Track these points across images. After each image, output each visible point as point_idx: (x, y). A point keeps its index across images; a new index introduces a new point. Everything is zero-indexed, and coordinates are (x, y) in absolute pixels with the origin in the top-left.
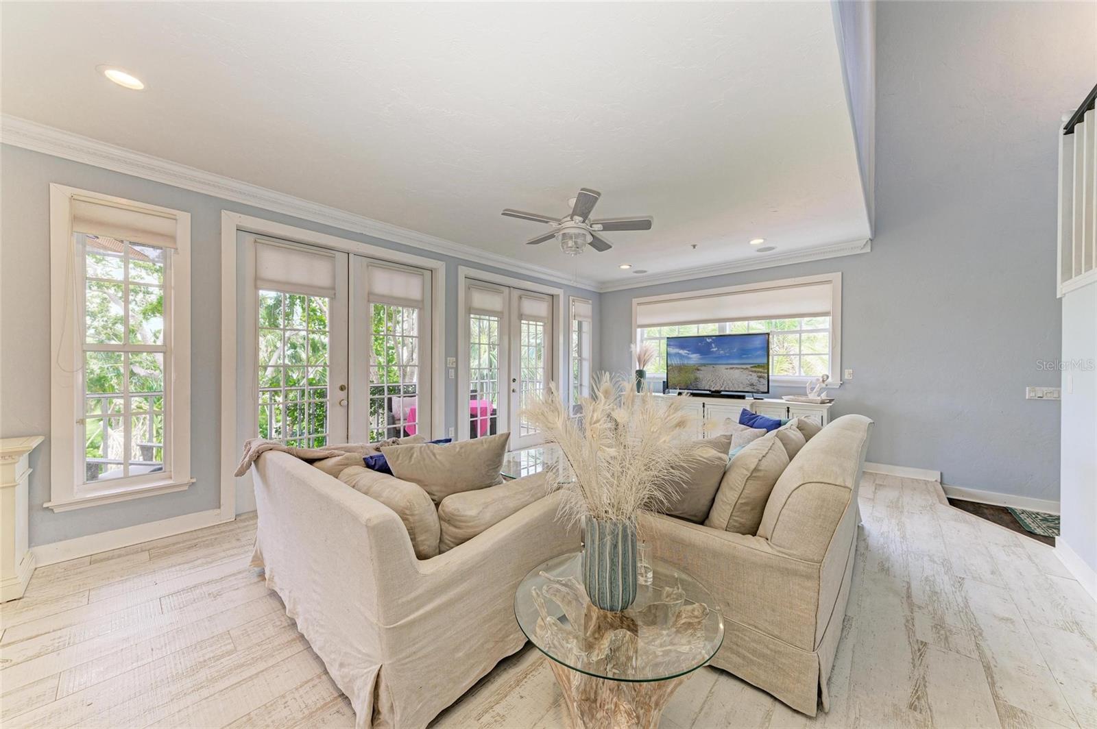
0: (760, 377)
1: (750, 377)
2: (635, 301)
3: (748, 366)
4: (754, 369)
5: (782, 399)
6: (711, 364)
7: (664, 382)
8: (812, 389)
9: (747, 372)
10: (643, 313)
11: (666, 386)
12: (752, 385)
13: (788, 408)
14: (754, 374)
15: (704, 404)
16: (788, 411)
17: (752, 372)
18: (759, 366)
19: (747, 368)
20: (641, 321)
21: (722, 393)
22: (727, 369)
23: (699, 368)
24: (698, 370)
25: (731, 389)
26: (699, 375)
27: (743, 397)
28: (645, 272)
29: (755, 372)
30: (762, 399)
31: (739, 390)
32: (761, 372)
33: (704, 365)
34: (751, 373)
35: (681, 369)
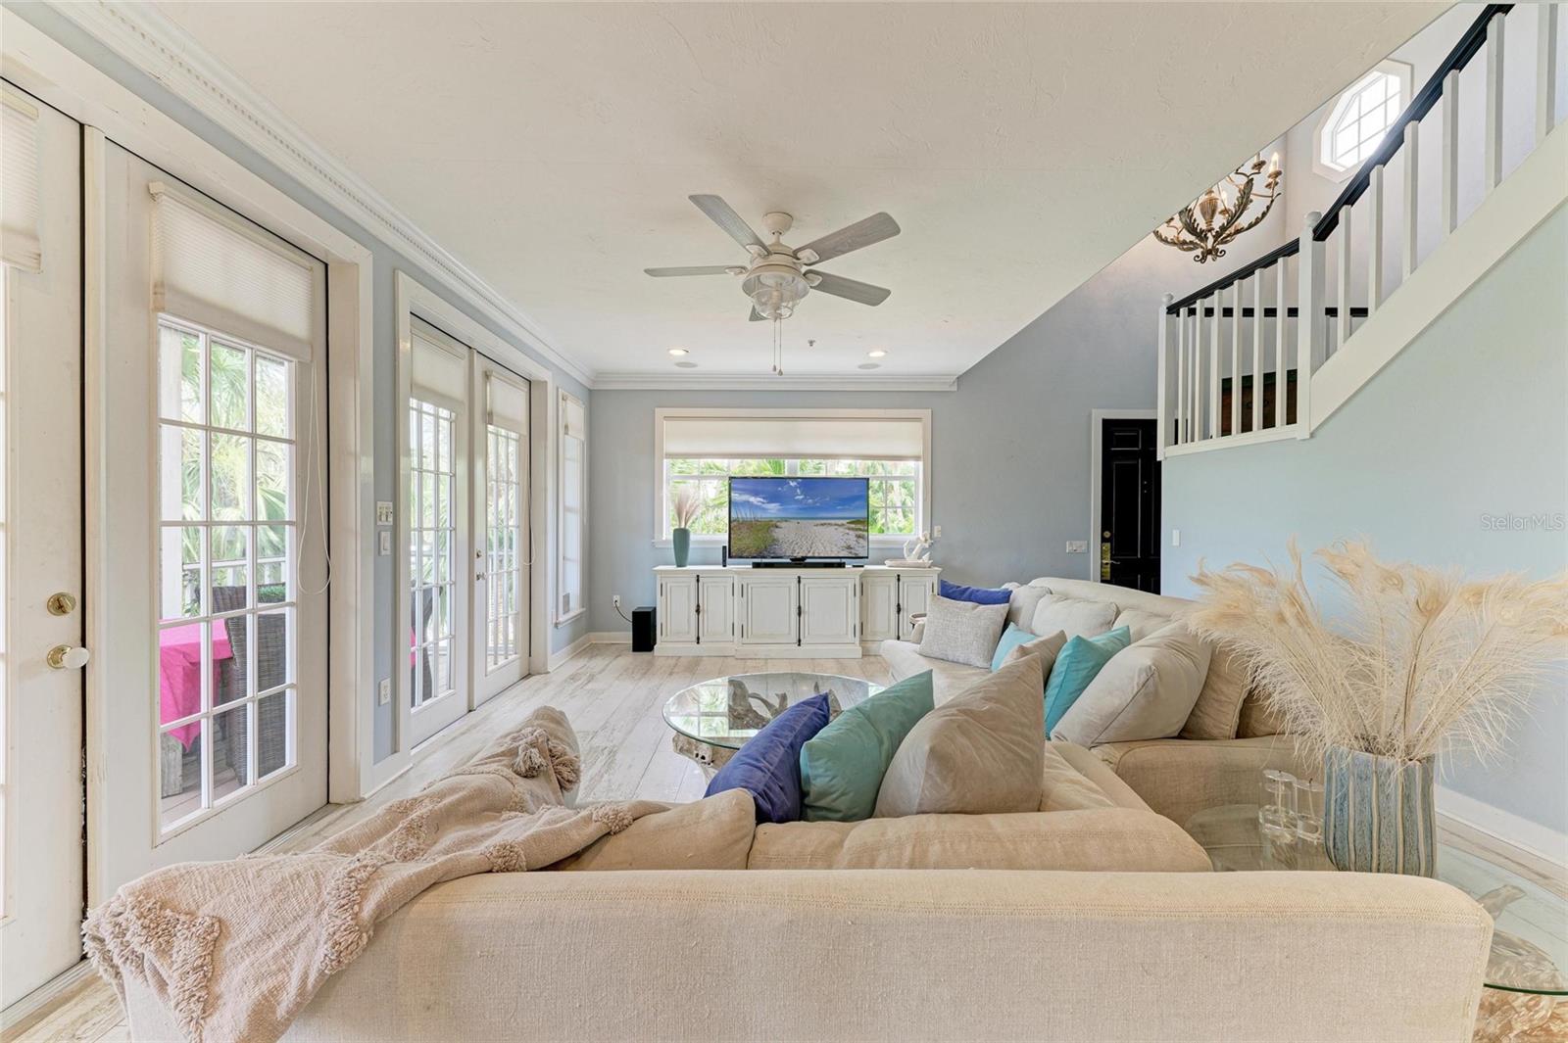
0: (859, 537)
1: (846, 537)
2: (660, 412)
3: (844, 522)
4: (853, 526)
5: (884, 564)
6: (794, 518)
7: (724, 548)
8: (912, 550)
9: (841, 529)
10: (675, 435)
11: (728, 554)
12: (849, 547)
13: (899, 576)
14: (851, 532)
15: (799, 578)
16: (899, 580)
17: (849, 529)
18: (857, 521)
19: (843, 525)
20: (670, 446)
21: (808, 561)
22: (817, 525)
23: (778, 524)
24: (777, 527)
25: (822, 555)
26: (778, 534)
27: (841, 565)
28: (694, 366)
29: (853, 529)
30: (862, 566)
31: (833, 555)
32: (860, 530)
33: (786, 520)
34: (847, 531)
35: (752, 526)
